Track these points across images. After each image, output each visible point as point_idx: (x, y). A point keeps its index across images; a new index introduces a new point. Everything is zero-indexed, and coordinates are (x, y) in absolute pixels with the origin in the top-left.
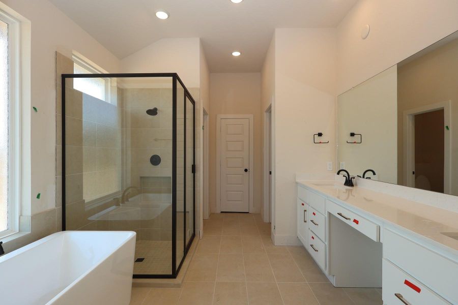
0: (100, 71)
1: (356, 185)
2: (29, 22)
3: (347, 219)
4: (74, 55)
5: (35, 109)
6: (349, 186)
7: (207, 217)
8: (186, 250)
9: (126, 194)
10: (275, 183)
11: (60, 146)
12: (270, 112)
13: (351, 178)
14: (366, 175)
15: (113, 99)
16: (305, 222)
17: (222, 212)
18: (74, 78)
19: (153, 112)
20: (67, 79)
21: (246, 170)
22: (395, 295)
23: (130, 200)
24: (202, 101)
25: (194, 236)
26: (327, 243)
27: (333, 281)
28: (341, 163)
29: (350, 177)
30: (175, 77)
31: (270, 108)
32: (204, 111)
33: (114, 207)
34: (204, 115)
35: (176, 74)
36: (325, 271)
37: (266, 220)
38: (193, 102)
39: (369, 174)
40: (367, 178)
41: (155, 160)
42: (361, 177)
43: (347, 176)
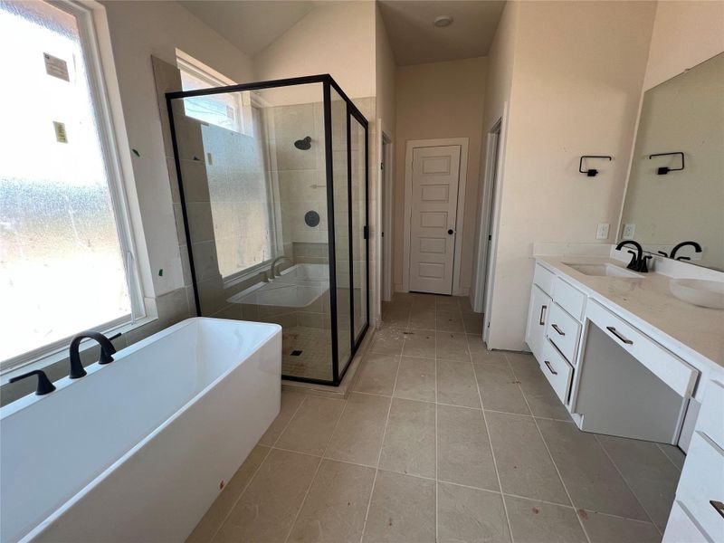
0: (223, 82)
1: (653, 269)
2: (102, 7)
3: (624, 341)
4: (179, 58)
5: (135, 152)
6: (638, 271)
7: (388, 299)
8: (355, 348)
9: (276, 264)
10: (495, 258)
11: (179, 203)
12: (499, 133)
13: (645, 257)
14: (680, 253)
15: (248, 127)
16: (542, 324)
17: (411, 292)
18: (184, 99)
19: (304, 144)
20: (173, 101)
21: (450, 232)
22: (711, 502)
23: (282, 273)
24: (380, 120)
25: (367, 326)
26: (577, 367)
27: (579, 421)
28: (627, 226)
29: (644, 254)
30: (327, 81)
31: (499, 125)
32: (384, 137)
33: (261, 284)
34: (383, 144)
35: (328, 76)
36: (566, 406)
37: (477, 309)
38: (365, 123)
39: (688, 251)
40: (679, 259)
41: (312, 219)
42: (666, 255)
43: (637, 252)
